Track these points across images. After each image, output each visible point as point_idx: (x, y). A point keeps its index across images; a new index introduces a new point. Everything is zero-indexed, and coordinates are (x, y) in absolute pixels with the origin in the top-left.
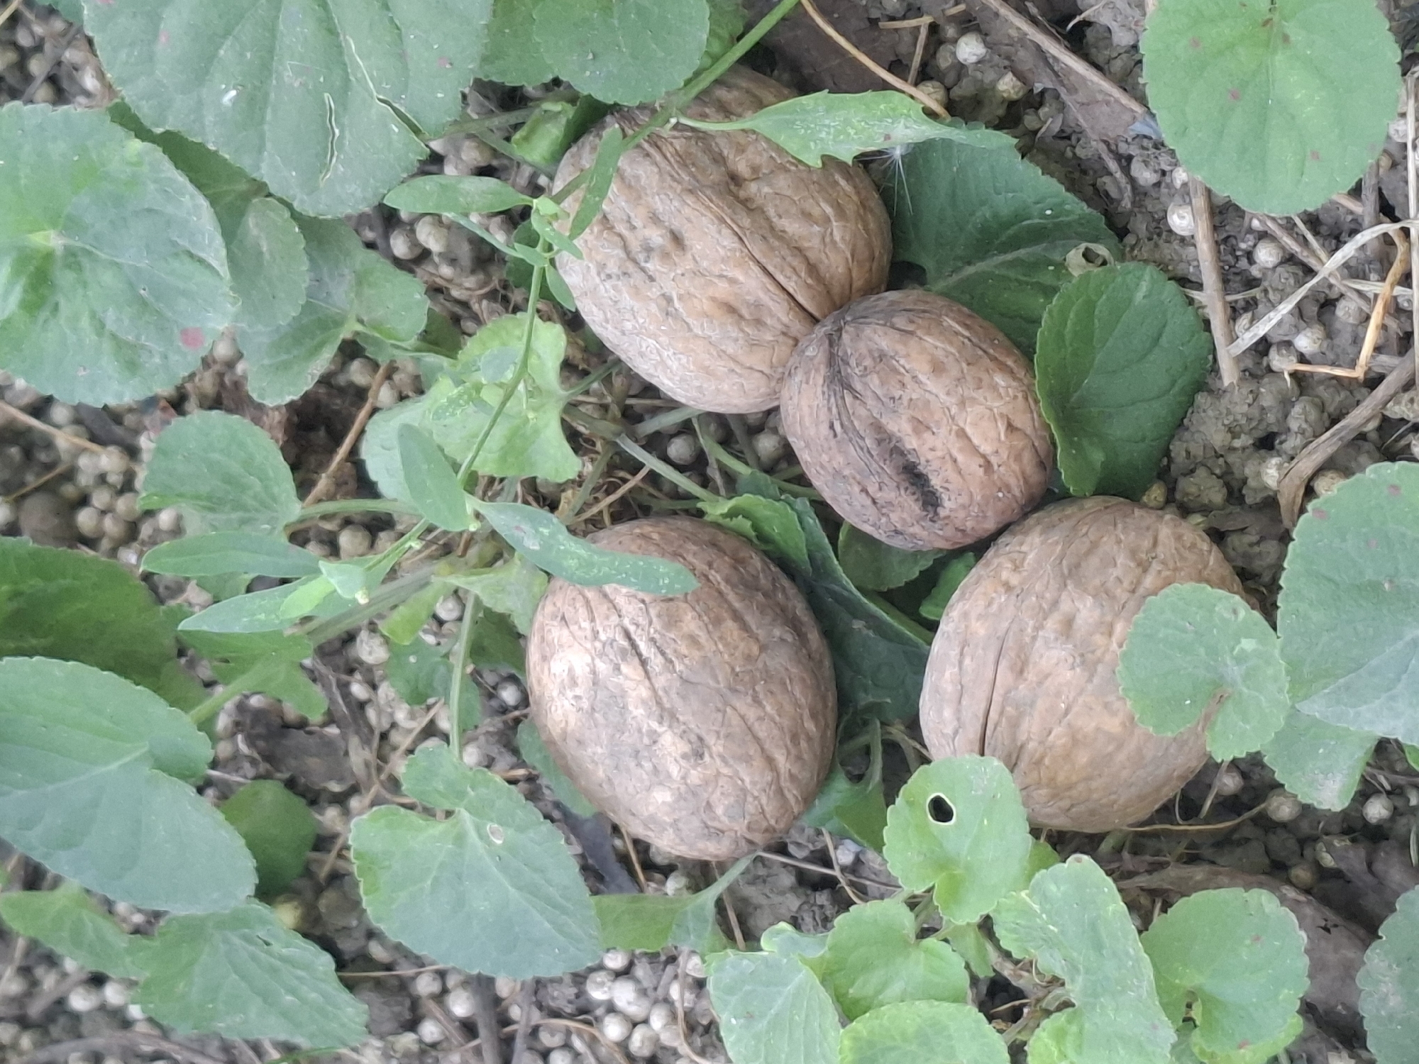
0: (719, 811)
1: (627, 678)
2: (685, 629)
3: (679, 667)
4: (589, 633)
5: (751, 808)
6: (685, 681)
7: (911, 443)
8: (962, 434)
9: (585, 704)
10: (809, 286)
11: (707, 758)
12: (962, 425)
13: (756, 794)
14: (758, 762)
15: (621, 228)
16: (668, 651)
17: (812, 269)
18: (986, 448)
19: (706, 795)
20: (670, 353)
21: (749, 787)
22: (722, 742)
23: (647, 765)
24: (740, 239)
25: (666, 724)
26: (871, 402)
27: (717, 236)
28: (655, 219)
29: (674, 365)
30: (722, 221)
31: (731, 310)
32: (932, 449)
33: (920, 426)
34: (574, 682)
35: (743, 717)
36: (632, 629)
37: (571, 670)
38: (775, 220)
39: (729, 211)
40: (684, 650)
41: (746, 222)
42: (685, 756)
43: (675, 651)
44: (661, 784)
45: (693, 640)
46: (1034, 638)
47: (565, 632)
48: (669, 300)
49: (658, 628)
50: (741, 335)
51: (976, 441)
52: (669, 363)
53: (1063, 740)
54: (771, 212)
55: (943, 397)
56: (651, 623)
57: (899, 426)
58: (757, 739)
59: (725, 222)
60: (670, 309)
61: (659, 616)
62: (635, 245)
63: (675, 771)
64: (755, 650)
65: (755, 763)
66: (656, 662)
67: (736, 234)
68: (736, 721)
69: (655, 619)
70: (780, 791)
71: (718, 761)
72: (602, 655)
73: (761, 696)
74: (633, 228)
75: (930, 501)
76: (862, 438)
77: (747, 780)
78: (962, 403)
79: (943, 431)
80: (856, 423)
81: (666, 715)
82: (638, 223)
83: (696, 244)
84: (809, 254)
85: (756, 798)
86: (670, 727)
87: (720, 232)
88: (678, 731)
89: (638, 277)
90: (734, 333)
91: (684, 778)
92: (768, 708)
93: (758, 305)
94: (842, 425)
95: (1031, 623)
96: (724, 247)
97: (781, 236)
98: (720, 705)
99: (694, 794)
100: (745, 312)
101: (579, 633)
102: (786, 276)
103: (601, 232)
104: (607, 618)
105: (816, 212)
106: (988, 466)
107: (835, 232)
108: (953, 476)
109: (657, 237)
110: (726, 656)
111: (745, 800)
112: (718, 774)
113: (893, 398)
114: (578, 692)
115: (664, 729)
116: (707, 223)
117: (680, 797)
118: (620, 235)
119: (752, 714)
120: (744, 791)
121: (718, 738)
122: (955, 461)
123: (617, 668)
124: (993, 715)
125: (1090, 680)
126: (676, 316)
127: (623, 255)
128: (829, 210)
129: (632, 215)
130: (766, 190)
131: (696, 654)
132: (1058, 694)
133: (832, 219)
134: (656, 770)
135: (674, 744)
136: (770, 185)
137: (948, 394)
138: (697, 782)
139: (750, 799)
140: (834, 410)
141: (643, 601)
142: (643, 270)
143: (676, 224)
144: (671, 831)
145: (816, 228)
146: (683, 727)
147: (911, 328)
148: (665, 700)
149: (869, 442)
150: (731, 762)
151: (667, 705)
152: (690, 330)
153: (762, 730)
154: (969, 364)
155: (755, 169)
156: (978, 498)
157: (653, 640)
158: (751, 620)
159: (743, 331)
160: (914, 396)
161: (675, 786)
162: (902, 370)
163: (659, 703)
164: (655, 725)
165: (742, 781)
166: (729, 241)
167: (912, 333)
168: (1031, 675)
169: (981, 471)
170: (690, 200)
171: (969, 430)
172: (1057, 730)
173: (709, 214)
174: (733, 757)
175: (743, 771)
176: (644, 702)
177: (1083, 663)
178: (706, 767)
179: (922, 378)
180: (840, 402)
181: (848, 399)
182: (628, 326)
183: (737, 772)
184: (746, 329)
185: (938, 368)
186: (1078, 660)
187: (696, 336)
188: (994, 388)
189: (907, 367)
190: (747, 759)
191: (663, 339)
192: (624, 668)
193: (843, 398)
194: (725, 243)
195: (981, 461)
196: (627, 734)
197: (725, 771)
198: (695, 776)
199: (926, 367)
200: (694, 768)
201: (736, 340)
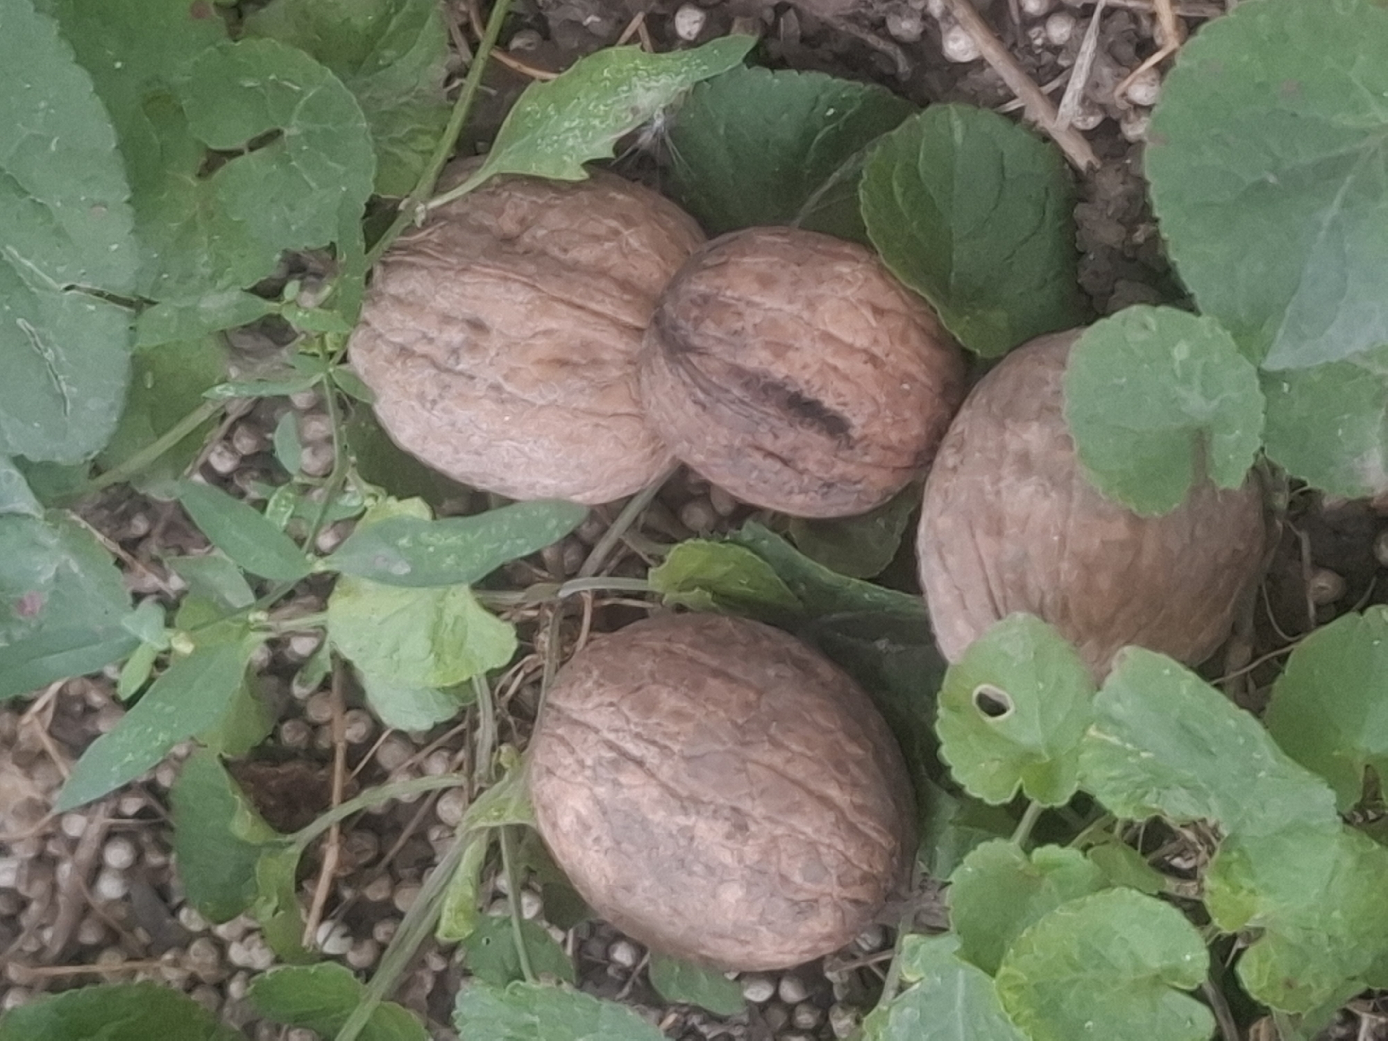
0: (797, 878)
1: (630, 787)
2: (666, 708)
3: (676, 748)
4: (575, 767)
5: (829, 859)
6: (688, 759)
7: (779, 371)
8: (828, 338)
9: (607, 842)
10: (629, 302)
11: (753, 828)
12: (822, 327)
13: (827, 841)
14: (810, 806)
15: (420, 348)
16: (658, 738)
17: (625, 285)
18: (862, 341)
19: (773, 869)
20: (531, 444)
21: (815, 837)
22: (757, 802)
23: (698, 868)
24: (533, 287)
25: (693, 810)
26: (717, 349)
27: (509, 296)
28: (446, 319)
29: (540, 455)
30: (506, 279)
31: (563, 363)
32: (805, 367)
33: (780, 349)
34: (587, 827)
35: (770, 767)
36: (611, 736)
37: (578, 816)
38: (562, 256)
39: (508, 266)
40: (673, 728)
41: (531, 268)
42: (729, 836)
43: (665, 734)
44: (722, 881)
45: (678, 715)
46: (998, 493)
47: (555, 781)
48: (497, 388)
49: (636, 720)
50: (585, 383)
51: (848, 338)
52: (535, 455)
53: (1076, 572)
54: (555, 252)
55: (788, 308)
56: (628, 721)
57: (757, 359)
58: (795, 782)
59: (510, 279)
60: (504, 396)
61: (632, 709)
62: (440, 355)
63: (727, 858)
64: (752, 696)
65: (807, 809)
66: (651, 755)
67: (526, 284)
68: (763, 773)
69: (629, 714)
70: (853, 829)
71: (767, 825)
72: (596, 779)
73: (780, 737)
74: (431, 341)
75: (835, 426)
76: (727, 391)
77: (809, 830)
78: (811, 304)
79: (805, 342)
80: (714, 379)
81: (686, 804)
82: (433, 333)
83: (494, 319)
84: (613, 273)
85: (829, 846)
86: (698, 813)
87: (509, 290)
88: (709, 813)
89: (458, 384)
90: (576, 383)
91: (741, 860)
92: (794, 747)
93: (586, 345)
94: (704, 390)
95: (987, 479)
96: (521, 303)
97: (574, 267)
98: (738, 765)
99: (763, 873)
100: (575, 358)
101: (567, 773)
102: (598, 302)
103: (404, 363)
104: (585, 740)
105: (602, 231)
106: (873, 359)
107: (631, 241)
108: (842, 387)
109: (456, 335)
110: (722, 714)
111: (819, 854)
112: (774, 839)
113: (736, 332)
114: (594, 833)
115: (693, 818)
116: (493, 290)
117: (749, 885)
118: (424, 356)
119: (777, 759)
120: (812, 844)
121: (753, 799)
122: (835, 369)
123: (616, 784)
124: (997, 594)
125: (1070, 498)
126: (513, 399)
127: (433, 371)
128: (614, 224)
129: (425, 330)
130: (541, 233)
131: (689, 726)
132: (1045, 530)
133: (621, 229)
134: (710, 870)
135: (711, 829)
136: (542, 227)
137: (790, 302)
138: (756, 857)
139: (823, 850)
140: (688, 380)
141: (611, 704)
142: (461, 373)
143: (467, 311)
144: (763, 929)
145: (607, 245)
146: (712, 807)
147: (723, 259)
148: (679, 790)
149: (737, 392)
150: (780, 818)
151: (685, 793)
152: (533, 405)
153: (798, 771)
154: (799, 265)
155: (522, 221)
156: (882, 399)
157: (638, 736)
158: (736, 671)
159: (584, 378)
160: (758, 320)
161: (737, 875)
162: (733, 302)
163: (674, 794)
164: (681, 820)
165: (803, 833)
166: (523, 295)
167: (725, 263)
168: (1011, 530)
169: (869, 367)
170: (466, 278)
171: (834, 330)
172: (1065, 566)
173: (491, 280)
174: (780, 812)
175: (796, 821)
176: (659, 802)
177: (1054, 485)
178: (754, 836)
179: (757, 299)
180: (688, 366)
181: (694, 359)
182: (476, 440)
183: (793, 829)
184: (587, 374)
185: (766, 282)
186: (1048, 485)
187: (542, 407)
188: (840, 277)
189: (736, 295)
190: (794, 809)
191: (514, 432)
192: (623, 779)
193: (689, 362)
194: (520, 298)
195: (864, 357)
196: (661, 848)
197: (779, 831)
198: (751, 852)
199: (755, 286)
200: (745, 842)
201: (582, 391)
